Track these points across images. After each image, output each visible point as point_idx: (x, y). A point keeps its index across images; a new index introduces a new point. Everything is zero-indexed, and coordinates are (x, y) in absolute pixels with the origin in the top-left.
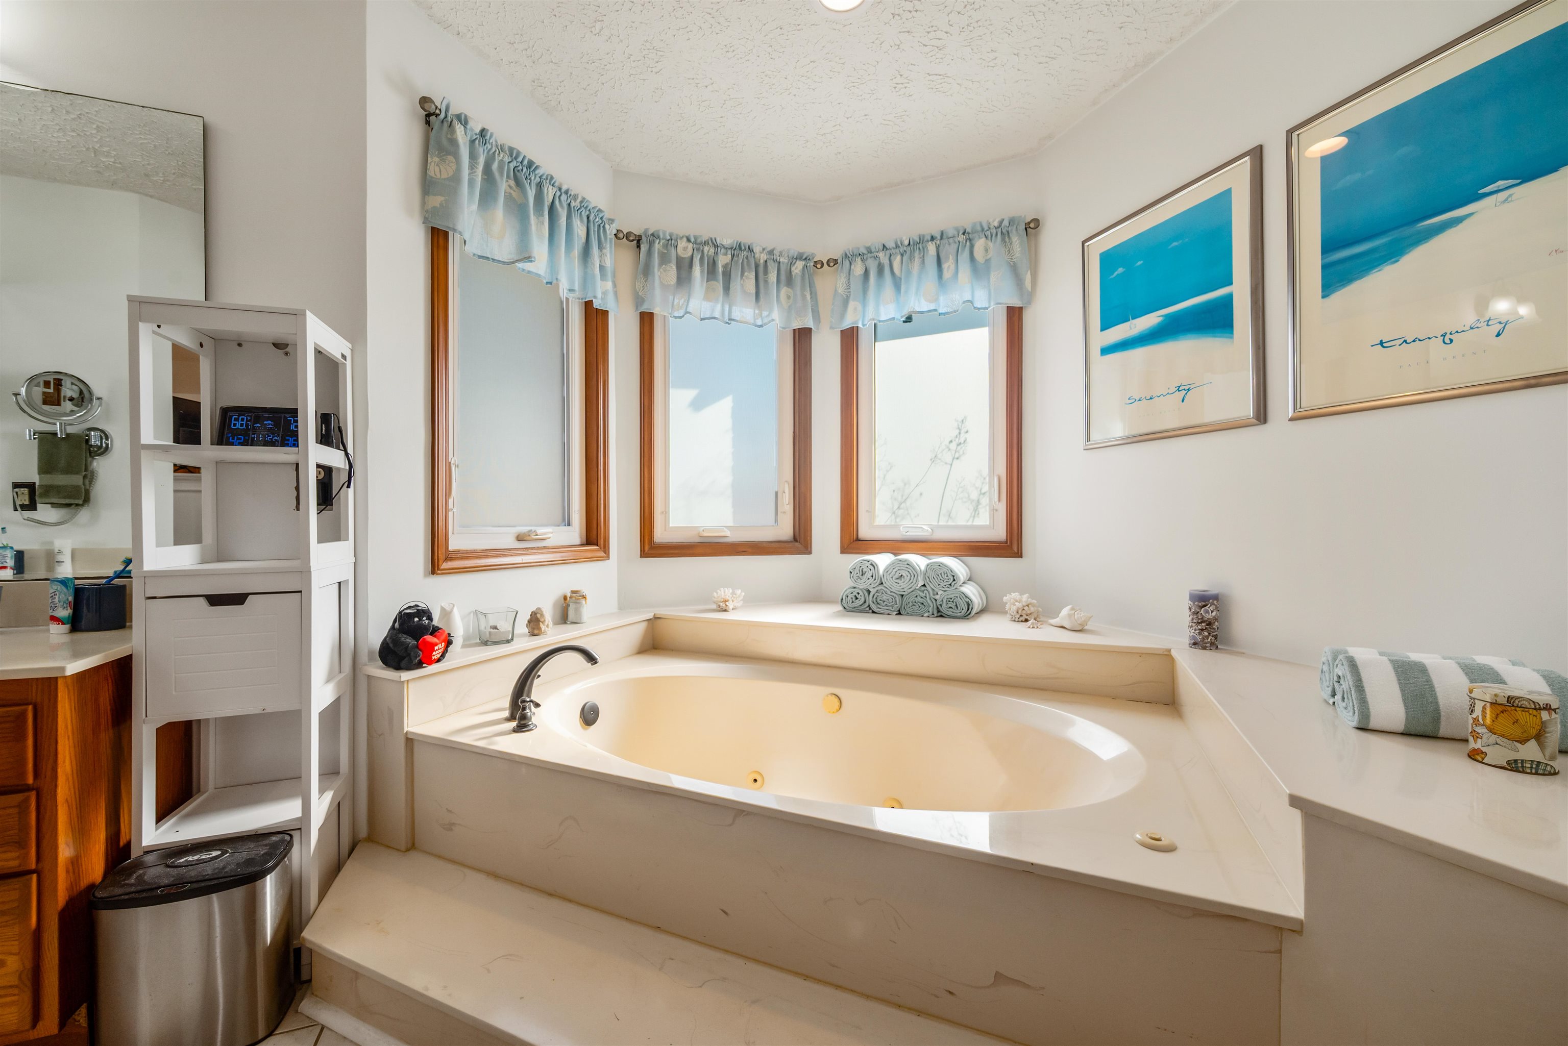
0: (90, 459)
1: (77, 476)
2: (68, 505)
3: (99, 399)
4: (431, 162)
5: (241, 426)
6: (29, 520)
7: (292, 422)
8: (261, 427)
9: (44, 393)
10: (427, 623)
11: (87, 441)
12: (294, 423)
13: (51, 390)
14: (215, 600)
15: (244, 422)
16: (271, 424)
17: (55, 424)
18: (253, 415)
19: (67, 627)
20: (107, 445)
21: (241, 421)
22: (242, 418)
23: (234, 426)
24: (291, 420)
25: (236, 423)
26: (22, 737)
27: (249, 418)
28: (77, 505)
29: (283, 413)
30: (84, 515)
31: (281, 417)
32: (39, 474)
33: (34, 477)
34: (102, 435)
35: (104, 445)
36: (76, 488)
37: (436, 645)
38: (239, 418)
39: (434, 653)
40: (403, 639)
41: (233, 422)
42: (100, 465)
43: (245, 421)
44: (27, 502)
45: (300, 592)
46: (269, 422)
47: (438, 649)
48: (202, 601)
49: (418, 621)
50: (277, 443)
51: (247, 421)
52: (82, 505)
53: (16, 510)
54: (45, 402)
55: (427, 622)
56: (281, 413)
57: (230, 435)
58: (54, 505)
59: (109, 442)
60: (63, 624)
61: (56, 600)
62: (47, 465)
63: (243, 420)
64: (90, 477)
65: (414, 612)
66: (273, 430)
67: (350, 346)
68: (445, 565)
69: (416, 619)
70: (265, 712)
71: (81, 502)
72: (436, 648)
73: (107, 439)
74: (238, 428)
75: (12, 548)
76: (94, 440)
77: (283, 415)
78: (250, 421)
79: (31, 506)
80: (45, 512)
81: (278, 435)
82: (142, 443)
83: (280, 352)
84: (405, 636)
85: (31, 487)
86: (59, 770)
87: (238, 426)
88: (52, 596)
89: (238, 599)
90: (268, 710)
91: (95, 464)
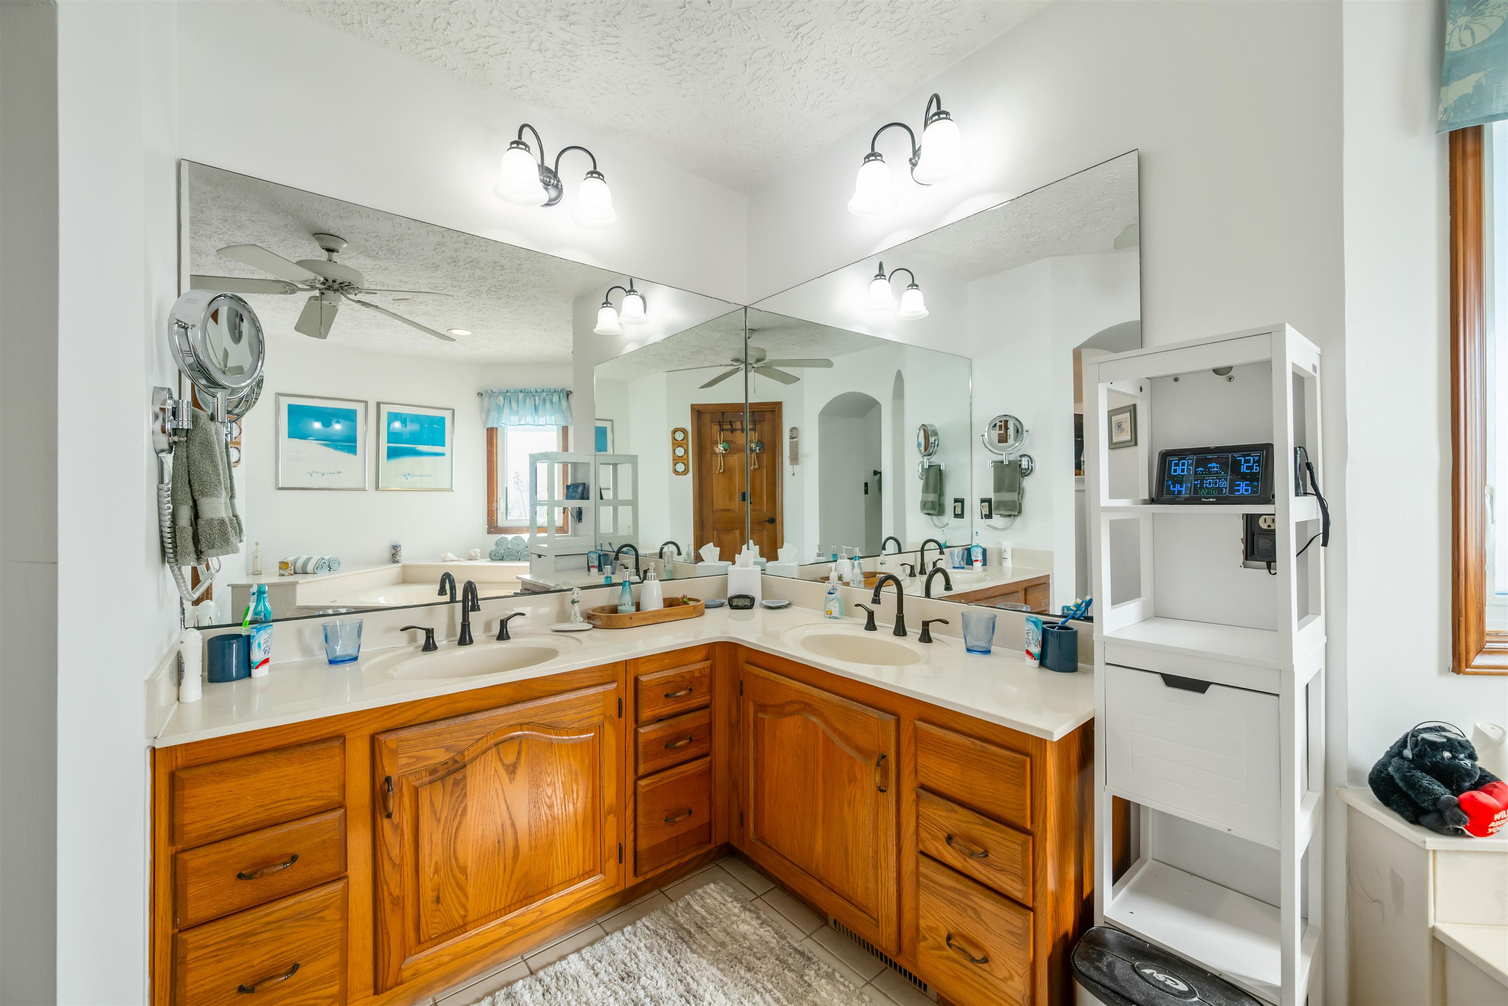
0: (1021, 479)
1: (1014, 493)
2: (1010, 516)
3: (1027, 431)
4: (1453, 31)
5: (1181, 472)
6: (989, 526)
7: (1243, 463)
8: (1205, 471)
9: (999, 434)
10: (1470, 765)
11: (1020, 465)
12: (1245, 463)
13: (1002, 432)
14: (1171, 681)
15: (1185, 467)
16: (1217, 468)
17: (1002, 455)
18: (1195, 458)
19: (1038, 662)
20: (1032, 467)
21: (1182, 466)
22: (1182, 463)
23: (1174, 472)
24: (1241, 460)
25: (1176, 469)
26: (1024, 786)
27: (1190, 462)
28: (1015, 516)
29: (1230, 452)
30: (1019, 520)
31: (1228, 458)
32: (994, 493)
33: (991, 494)
34: (1029, 459)
35: (1030, 467)
36: (1014, 502)
37: (1498, 811)
38: (1179, 463)
39: (1492, 824)
40: (1425, 783)
41: (1173, 468)
42: (1028, 483)
43: (1186, 465)
44: (987, 513)
45: (1278, 695)
46: (1214, 465)
47: (1501, 819)
48: (1159, 679)
49: (1450, 759)
50: (1224, 489)
51: (1188, 465)
52: (1017, 516)
53: (982, 518)
54: (1000, 441)
55: (1468, 762)
56: (1228, 452)
57: (1171, 482)
58: (1002, 515)
59: (1033, 465)
60: (1035, 659)
61: (1030, 638)
62: (998, 488)
63: (1183, 464)
64: (1020, 492)
65: (1443, 743)
66: (1219, 474)
67: (1318, 350)
68: (1480, 660)
69: (1447, 754)
70: (1230, 832)
71: (1017, 514)
72: (1497, 817)
73: (1032, 463)
74: (1179, 474)
75: (981, 547)
76: (1025, 463)
77: (1230, 456)
78: (1191, 465)
79: (989, 516)
80: (997, 520)
81: (1226, 479)
82: (1101, 506)
83: (1222, 378)
84: (1428, 777)
85: (989, 501)
86: (1048, 825)
87: (1179, 472)
88: (1027, 633)
89: (1200, 686)
90: (1234, 833)
91: (1024, 482)
